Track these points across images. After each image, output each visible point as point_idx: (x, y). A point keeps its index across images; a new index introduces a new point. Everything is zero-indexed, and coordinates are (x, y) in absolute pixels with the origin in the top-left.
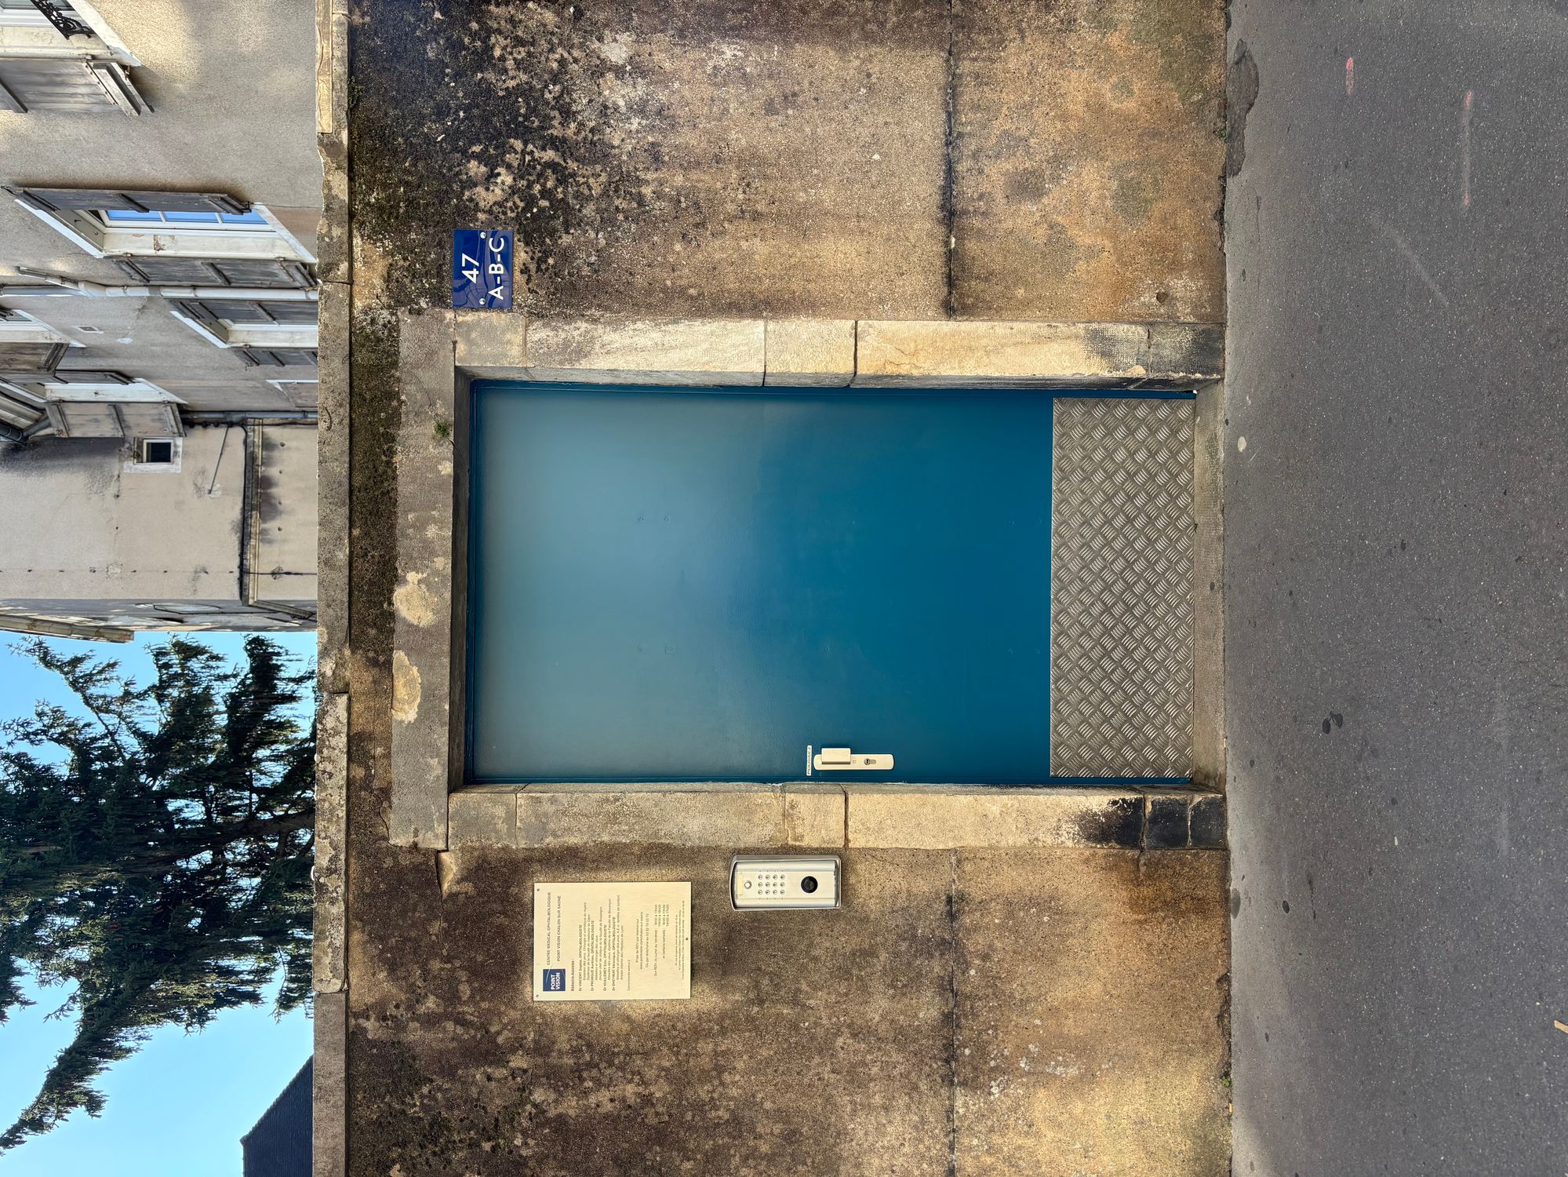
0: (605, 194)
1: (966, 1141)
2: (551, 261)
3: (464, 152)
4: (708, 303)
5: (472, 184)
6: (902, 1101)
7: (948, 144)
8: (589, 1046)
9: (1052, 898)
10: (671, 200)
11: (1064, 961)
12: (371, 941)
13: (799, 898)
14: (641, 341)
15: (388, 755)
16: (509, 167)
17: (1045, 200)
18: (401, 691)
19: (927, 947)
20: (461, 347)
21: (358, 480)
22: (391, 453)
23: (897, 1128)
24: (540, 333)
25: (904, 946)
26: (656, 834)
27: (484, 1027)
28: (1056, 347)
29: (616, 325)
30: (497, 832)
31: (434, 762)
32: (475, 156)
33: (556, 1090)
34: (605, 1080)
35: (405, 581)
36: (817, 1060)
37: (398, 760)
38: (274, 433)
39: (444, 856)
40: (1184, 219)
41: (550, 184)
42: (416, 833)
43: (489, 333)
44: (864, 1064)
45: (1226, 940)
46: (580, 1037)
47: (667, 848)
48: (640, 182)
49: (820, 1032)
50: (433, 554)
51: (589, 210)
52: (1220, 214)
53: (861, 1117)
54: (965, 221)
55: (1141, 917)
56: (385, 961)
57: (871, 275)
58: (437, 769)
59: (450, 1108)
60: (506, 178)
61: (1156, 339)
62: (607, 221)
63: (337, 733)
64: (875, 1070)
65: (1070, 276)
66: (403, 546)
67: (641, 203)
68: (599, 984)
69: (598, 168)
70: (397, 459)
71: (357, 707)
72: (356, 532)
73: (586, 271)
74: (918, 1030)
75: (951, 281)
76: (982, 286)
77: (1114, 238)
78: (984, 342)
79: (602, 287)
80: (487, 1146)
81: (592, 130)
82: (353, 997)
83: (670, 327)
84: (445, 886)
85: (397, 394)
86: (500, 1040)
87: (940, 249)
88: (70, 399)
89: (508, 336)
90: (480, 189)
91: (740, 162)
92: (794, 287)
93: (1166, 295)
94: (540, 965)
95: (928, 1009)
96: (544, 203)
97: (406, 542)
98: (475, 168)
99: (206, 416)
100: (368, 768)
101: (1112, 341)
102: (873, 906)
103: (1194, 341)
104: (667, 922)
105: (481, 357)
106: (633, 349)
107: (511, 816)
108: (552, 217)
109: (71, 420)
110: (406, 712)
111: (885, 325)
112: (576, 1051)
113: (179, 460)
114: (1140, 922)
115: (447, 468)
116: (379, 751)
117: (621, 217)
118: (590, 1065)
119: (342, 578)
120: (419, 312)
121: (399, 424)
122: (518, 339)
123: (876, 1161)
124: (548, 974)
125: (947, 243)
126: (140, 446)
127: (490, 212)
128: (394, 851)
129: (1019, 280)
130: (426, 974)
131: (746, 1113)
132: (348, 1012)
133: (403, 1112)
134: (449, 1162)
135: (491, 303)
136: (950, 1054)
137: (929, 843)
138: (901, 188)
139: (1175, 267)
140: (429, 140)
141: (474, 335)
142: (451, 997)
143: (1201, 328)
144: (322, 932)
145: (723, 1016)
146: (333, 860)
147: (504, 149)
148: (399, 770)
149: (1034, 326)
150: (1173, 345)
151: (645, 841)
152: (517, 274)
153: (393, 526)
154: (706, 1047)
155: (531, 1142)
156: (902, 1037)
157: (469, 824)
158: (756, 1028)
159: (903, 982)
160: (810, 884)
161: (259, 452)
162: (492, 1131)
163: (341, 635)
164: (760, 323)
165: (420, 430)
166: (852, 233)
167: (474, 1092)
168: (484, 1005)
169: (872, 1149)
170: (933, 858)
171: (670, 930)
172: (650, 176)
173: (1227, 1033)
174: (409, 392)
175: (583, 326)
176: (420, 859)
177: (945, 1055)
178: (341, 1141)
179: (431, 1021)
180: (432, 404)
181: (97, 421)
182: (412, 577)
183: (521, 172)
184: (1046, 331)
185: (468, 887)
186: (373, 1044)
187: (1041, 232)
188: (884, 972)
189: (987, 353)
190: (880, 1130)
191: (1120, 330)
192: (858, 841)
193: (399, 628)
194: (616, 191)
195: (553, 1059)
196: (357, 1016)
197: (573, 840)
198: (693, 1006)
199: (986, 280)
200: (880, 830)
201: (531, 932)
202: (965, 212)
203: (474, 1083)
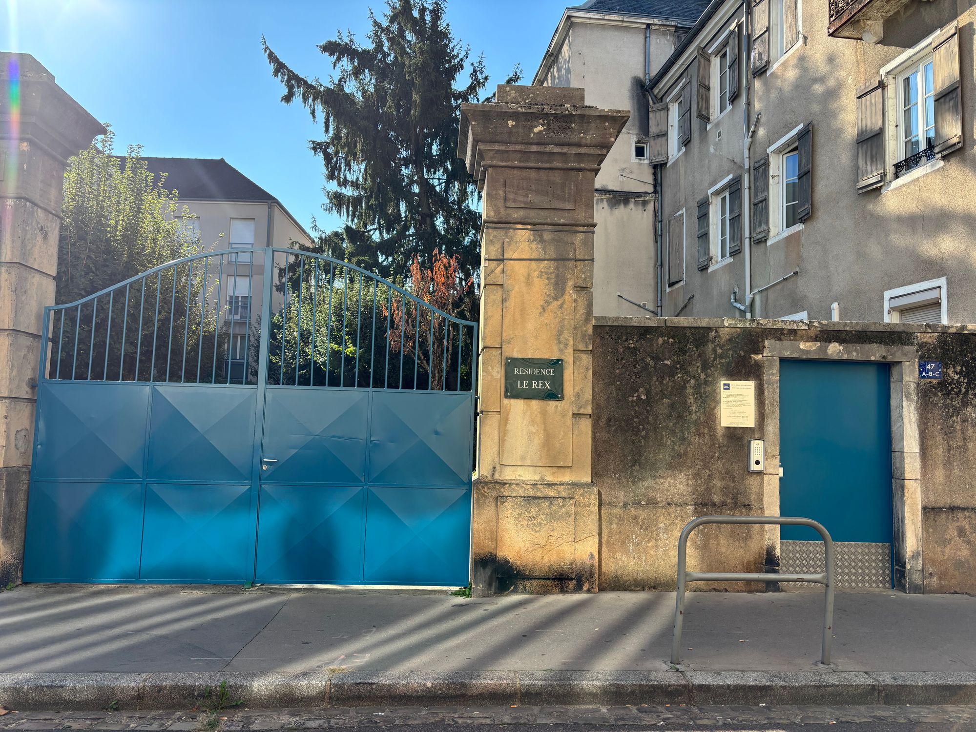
0: (953, 406)
1: (679, 509)
2: (933, 390)
3: (963, 365)
4: (924, 435)
5: (954, 367)
6: (690, 489)
7: (972, 508)
8: (707, 396)
9: (750, 537)
10: (953, 425)
11: (731, 541)
12: (737, 334)
13: (753, 459)
14: (912, 416)
15: (790, 340)
16: (959, 378)
17: (958, 538)
18: (808, 344)
19: (735, 497)
20: (908, 363)
21: (869, 334)
22: (877, 343)
23: (682, 488)
24: (913, 386)
25: (735, 491)
26: (768, 417)
27: (713, 366)
28: (915, 541)
29: (916, 408)
30: (769, 371)
31: (789, 353)
32: (962, 368)
33: (694, 387)
34: (697, 401)
35: (840, 346)
36: (702, 464)
37: (789, 343)
38: (650, 207)
39: (761, 355)
40: (954, 582)
41: (955, 390)
42: (768, 348)
43: (912, 372)
44: (701, 478)
45: (738, 591)
46: (710, 394)
47: (764, 420)
48: (957, 416)
49: (710, 465)
50: (848, 354)
51: (948, 401)
52: (956, 593)
53: (685, 477)
54: (951, 513)
55: (745, 565)
56: (732, 338)
57: (934, 485)
58: (787, 354)
59: (689, 356)
60: (956, 377)
61: (918, 573)
62: (946, 406)
63: (797, 326)
64: (699, 481)
65: (936, 546)
66: (850, 345)
67: (951, 416)
68: (725, 399)
69: (960, 404)
70: (875, 345)
71: (804, 332)
72: (854, 332)
73: (931, 400)
74: (711, 495)
75: (933, 509)
76: (932, 518)
77: (948, 559)
78: (915, 519)
79: (927, 404)
80: (678, 366)
81: (971, 402)
82: (721, 329)
83: (916, 424)
84: (752, 356)
85: (893, 345)
86: (709, 370)
87: (942, 505)
88: (669, 114)
89: (912, 377)
90: (953, 370)
91: (964, 446)
92: (930, 461)
93: (932, 575)
94: (731, 382)
95: (717, 498)
96: (950, 388)
97: (851, 347)
98: (958, 368)
99: (659, 175)
100: (787, 334)
101: (917, 559)
102: (747, 482)
103: (918, 585)
104: (743, 420)
105: (905, 369)
106: (909, 413)
107: (773, 375)
108: (946, 390)
109: (658, 114)
110: (802, 346)
111: (920, 489)
112: (705, 392)
113: (637, 161)
114: (743, 564)
115: (873, 358)
116: (792, 338)
117: (947, 410)
118: (701, 397)
119: (841, 328)
120: (917, 352)
121: (885, 345)
122: (911, 380)
123: (672, 481)
124: (728, 385)
125: (944, 508)
126: (643, 143)
127: (947, 372)
128: (763, 341)
129: (934, 530)
130: (729, 350)
131: (686, 442)
132: (717, 328)
133: (688, 343)
134: (674, 355)
135: (921, 373)
136: (704, 505)
137: (765, 499)
138: (959, 494)
139: (940, 578)
140: (966, 356)
141: (911, 367)
142: (722, 356)
143: (922, 586)
144: (741, 321)
145: (715, 436)
146: (762, 324)
147: (965, 377)
148: (786, 343)
149: (920, 534)
150: (917, 578)
151: (766, 413)
152: (930, 380)
153: (856, 343)
154: (706, 431)
155: (679, 379)
156: (709, 490)
157: (771, 362)
158: (711, 446)
159: (725, 491)
160: (757, 463)
161: (642, 199)
162: (683, 368)
163: (825, 328)
164: (919, 451)
165: (884, 351)
166: (946, 479)
167: (694, 363)
168: (719, 366)
169: (675, 480)
170: (761, 500)
171: (740, 421)
172: (959, 419)
173: (710, 591)
174: (894, 348)
175: (916, 399)
176: (761, 349)
177: (703, 503)
178: (682, 325)
179: (714, 351)
180: (891, 355)
181: (658, 125)
182: (841, 348)
183: (958, 381)
184: (919, 538)
185: (753, 362)
186: (708, 334)
187: (948, 537)
188: (728, 485)
189: (912, 520)
190: (681, 483)
191: (920, 561)
192: (766, 478)
193: (827, 344)
194: (955, 409)
195: (703, 386)
196: (716, 330)
197: (766, 393)
198: (718, 427)
199: (934, 520)
200: (769, 485)
201: (740, 380)
202: (953, 514)
203: (696, 363)
